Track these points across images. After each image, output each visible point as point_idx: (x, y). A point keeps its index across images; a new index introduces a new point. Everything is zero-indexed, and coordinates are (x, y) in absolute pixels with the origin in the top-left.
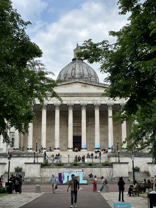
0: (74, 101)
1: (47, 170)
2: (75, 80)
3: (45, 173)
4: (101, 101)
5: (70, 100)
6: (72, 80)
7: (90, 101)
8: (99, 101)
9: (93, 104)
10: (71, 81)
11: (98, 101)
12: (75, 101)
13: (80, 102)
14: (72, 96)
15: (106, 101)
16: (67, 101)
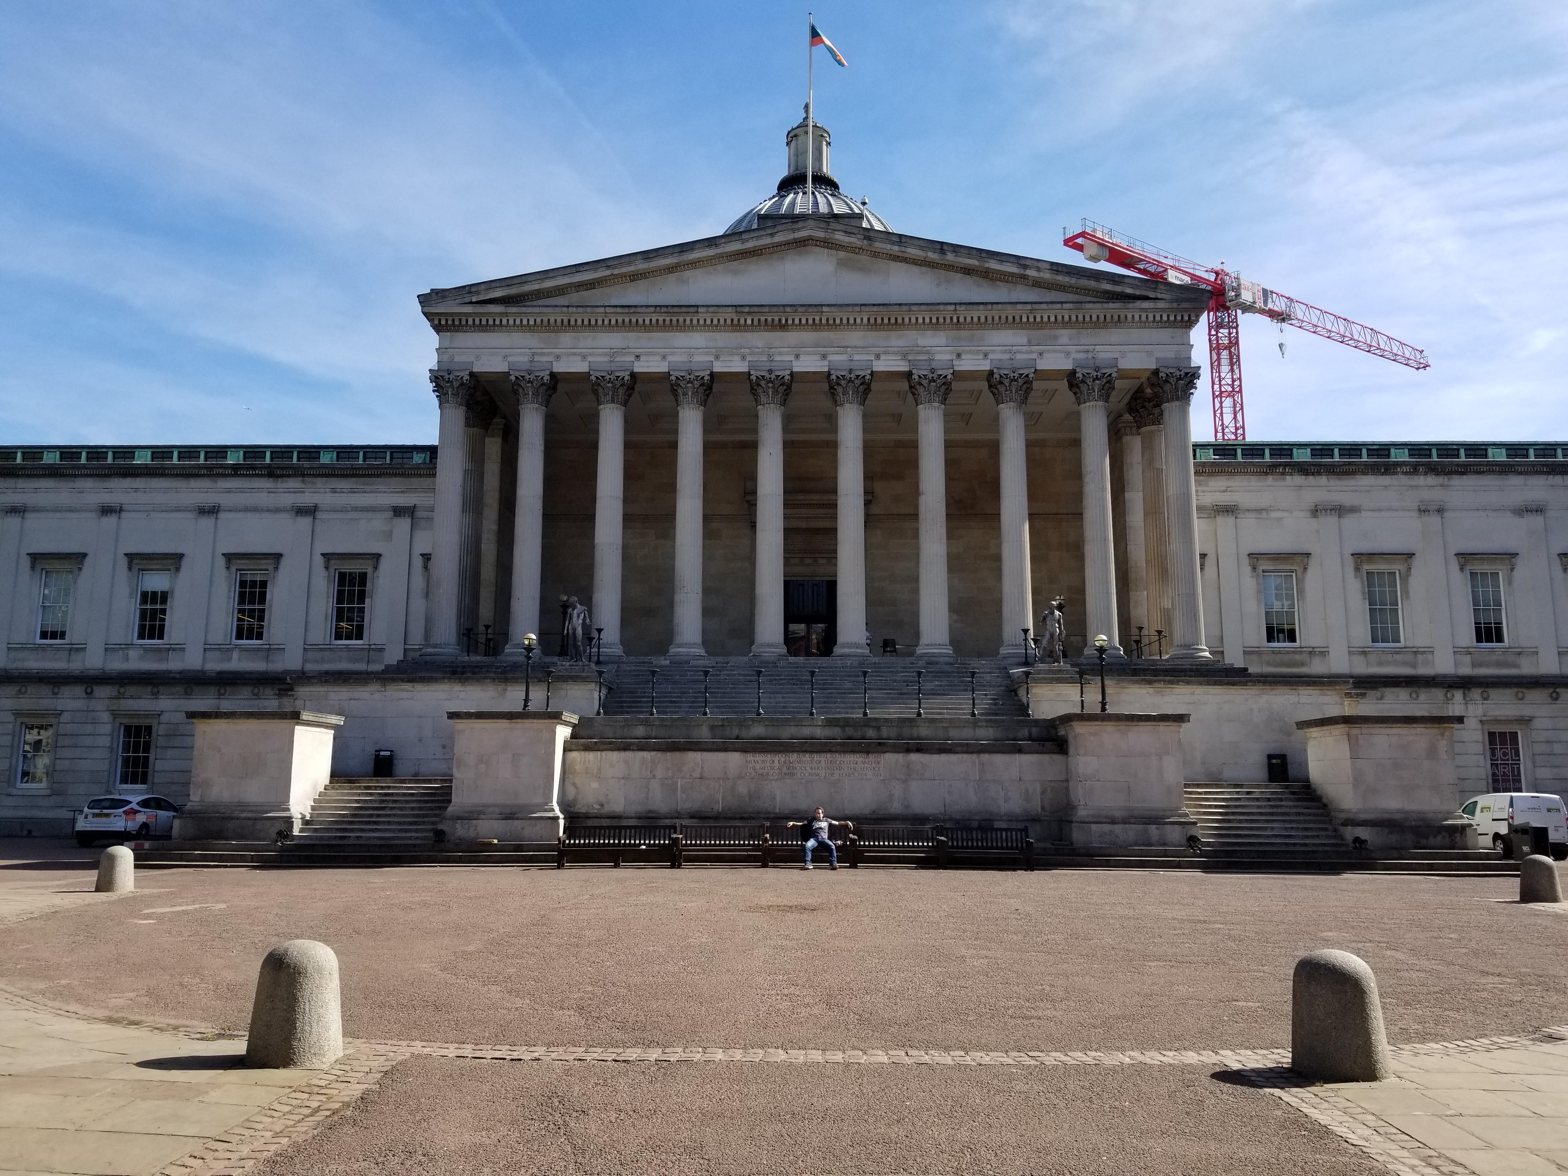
0: (792, 357)
2: (799, 230)
4: (959, 355)
5: (769, 352)
7: (891, 357)
8: (948, 357)
9: (910, 373)
11: (938, 356)
12: (797, 357)
13: (826, 363)
14: (783, 327)
15: (991, 356)
16: (749, 358)
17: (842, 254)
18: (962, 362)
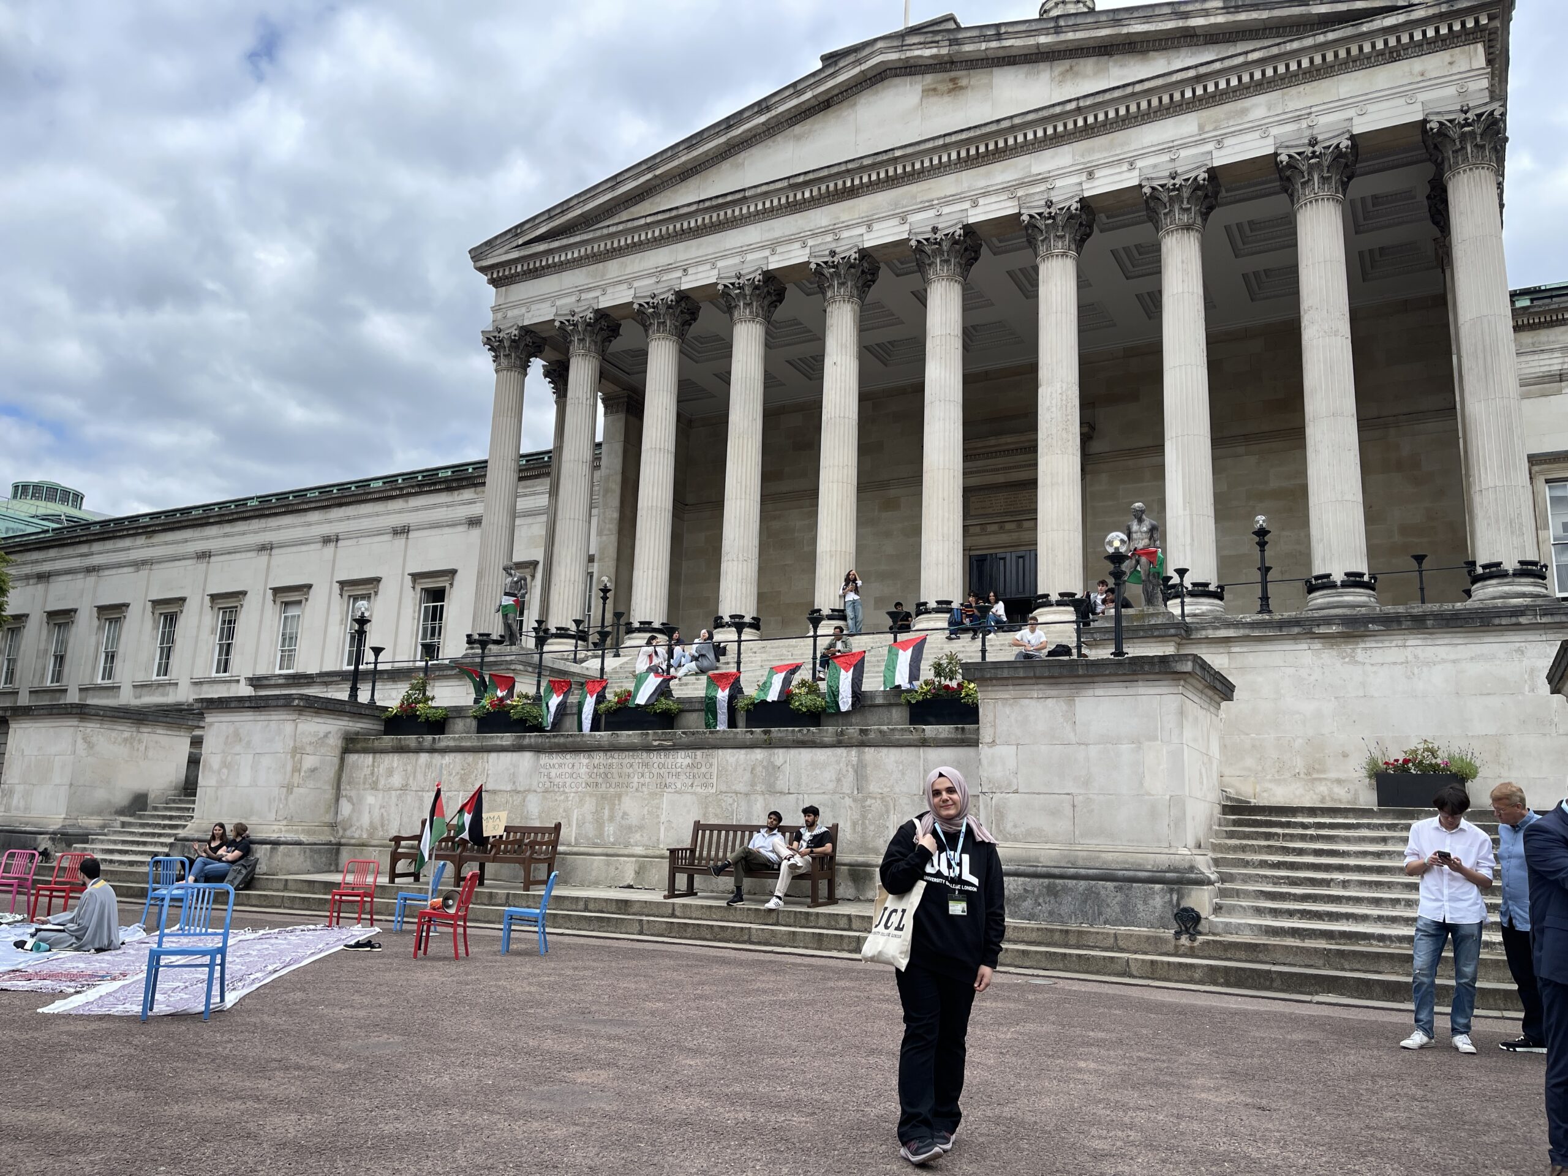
0: (862, 230)
1: (390, 772)
3: (370, 799)
4: (1089, 174)
5: (832, 230)
7: (994, 198)
8: (1075, 179)
9: (1018, 215)
10: (832, 75)
11: (1059, 183)
12: (869, 226)
13: (906, 227)
14: (851, 193)
15: (1139, 164)
16: (810, 243)
17: (929, 78)
18: (1096, 183)
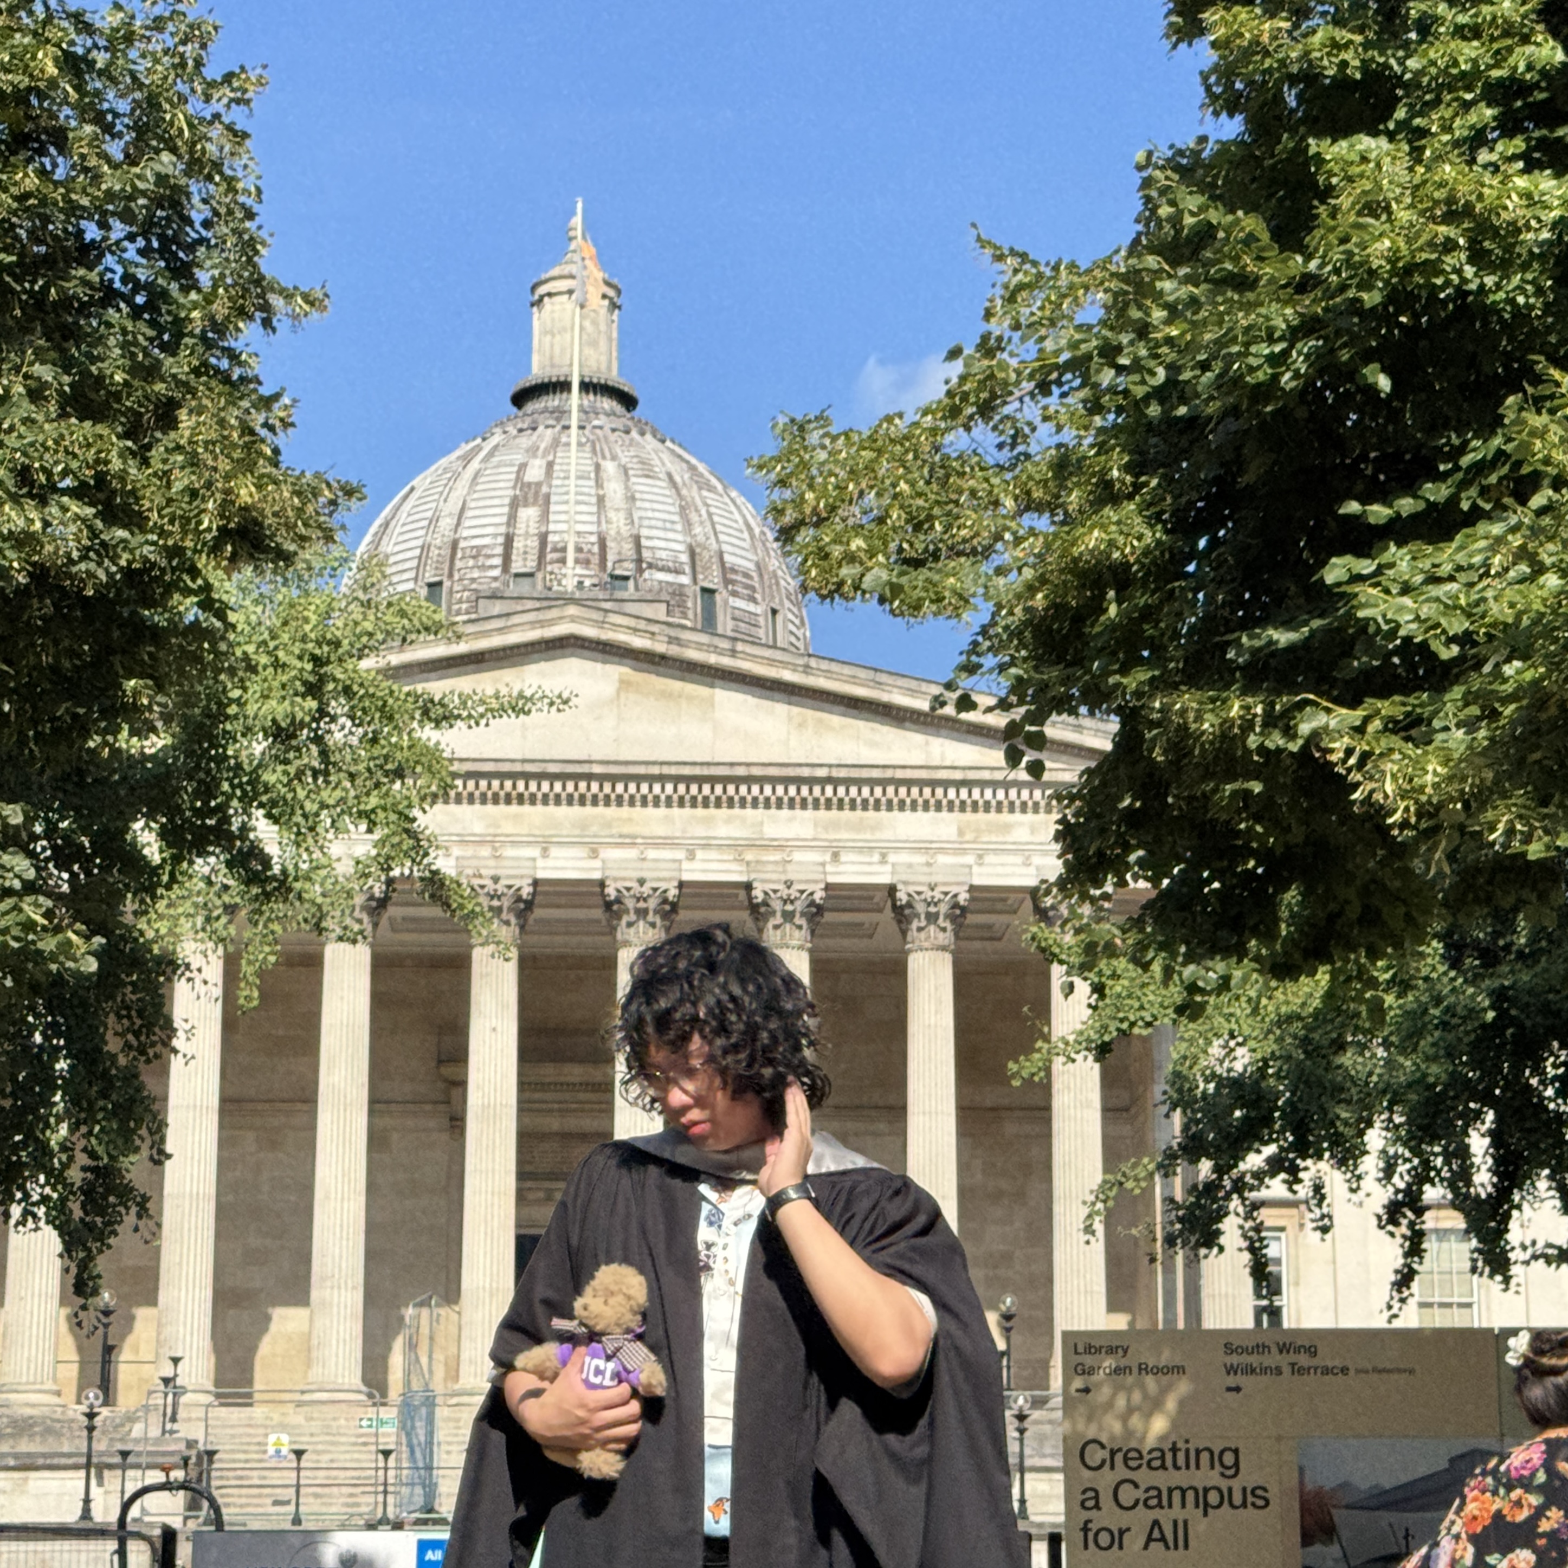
0: (535, 852)
2: (553, 623)
4: (836, 856)
5: (492, 841)
6: (516, 619)
7: (713, 855)
8: (816, 858)
9: (748, 887)
10: (500, 630)
11: (797, 856)
12: (545, 852)
13: (597, 863)
14: (520, 796)
15: (892, 858)
16: (456, 853)
17: (628, 666)
18: (842, 868)
